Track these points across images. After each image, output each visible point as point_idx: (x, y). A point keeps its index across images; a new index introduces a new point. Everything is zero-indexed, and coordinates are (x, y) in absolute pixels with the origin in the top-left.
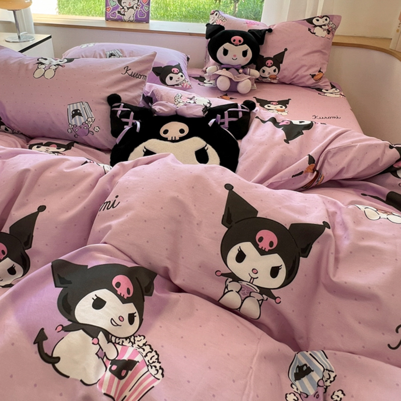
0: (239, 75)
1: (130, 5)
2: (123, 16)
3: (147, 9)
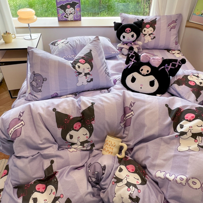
0: (132, 46)
3: (79, 13)
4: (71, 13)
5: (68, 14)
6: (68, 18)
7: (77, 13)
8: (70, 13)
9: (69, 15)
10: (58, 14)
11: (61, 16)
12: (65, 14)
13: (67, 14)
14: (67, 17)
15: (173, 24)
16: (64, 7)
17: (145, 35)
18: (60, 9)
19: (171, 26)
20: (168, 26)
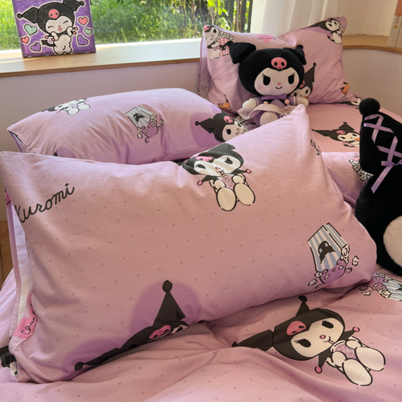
0: (286, 107)
1: (59, 29)
2: (52, 47)
6: (54, 45)
7: (81, 31)
11: (33, 40)
12: (43, 34)
13: (50, 35)
14: (52, 43)
16: (39, 16)
18: (25, 22)
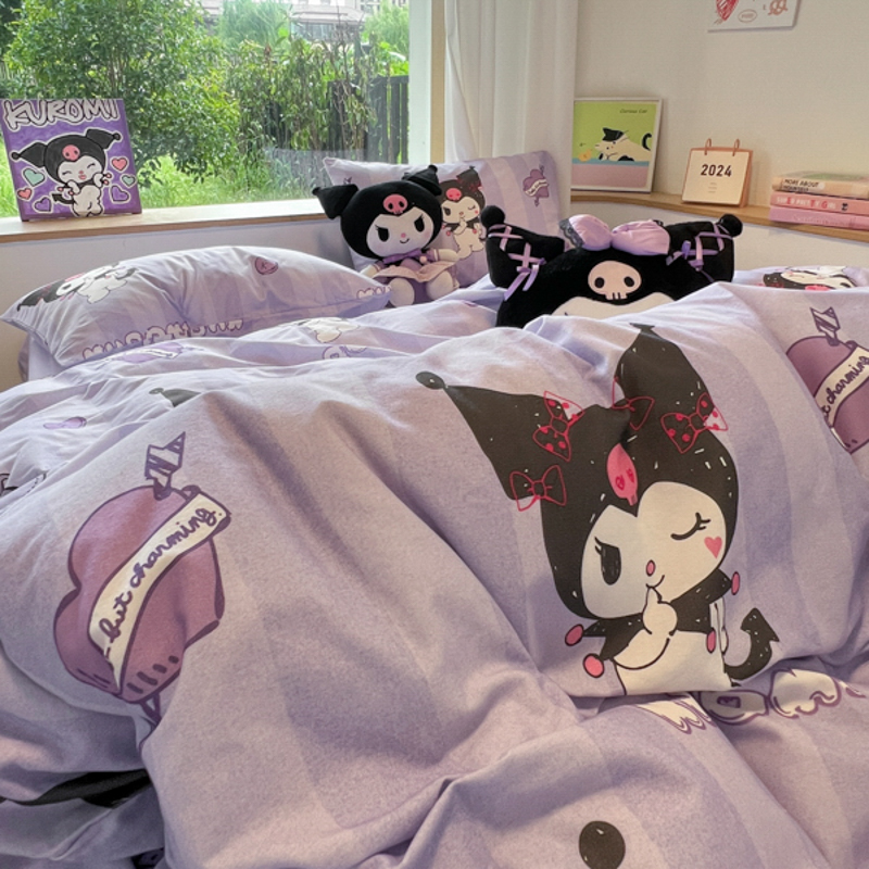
0: (423, 268)
1: (81, 177)
3: (129, 181)
4: (88, 178)
5: (70, 184)
6: (73, 202)
7: (116, 179)
8: (80, 181)
9: (76, 189)
10: (16, 186)
11: (38, 194)
12: (54, 184)
13: (66, 186)
14: (70, 198)
15: (537, 183)
16: (47, 156)
17: (454, 226)
18: (25, 164)
19: (533, 187)
20: (525, 190)
